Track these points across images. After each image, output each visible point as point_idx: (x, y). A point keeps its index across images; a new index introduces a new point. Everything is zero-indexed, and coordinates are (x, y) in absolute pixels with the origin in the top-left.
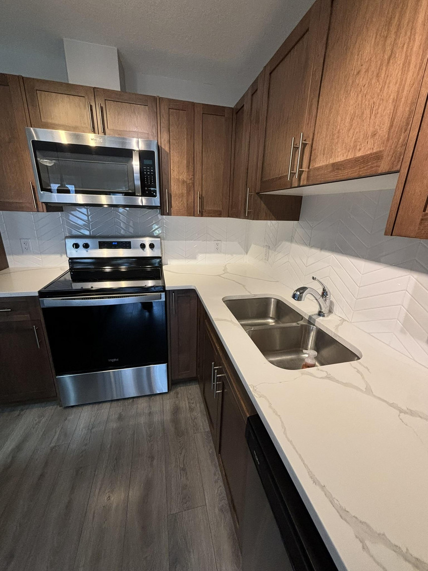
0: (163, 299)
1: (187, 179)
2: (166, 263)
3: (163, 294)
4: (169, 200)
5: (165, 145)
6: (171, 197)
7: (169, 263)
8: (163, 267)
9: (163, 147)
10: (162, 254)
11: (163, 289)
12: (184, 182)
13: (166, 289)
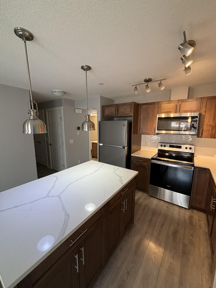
0: (193, 169)
1: (212, 124)
2: (196, 156)
3: (193, 168)
4: (202, 132)
5: (203, 113)
6: (203, 131)
7: (197, 156)
8: (194, 157)
9: (202, 113)
10: (195, 152)
11: (193, 165)
12: (210, 125)
13: (195, 166)
